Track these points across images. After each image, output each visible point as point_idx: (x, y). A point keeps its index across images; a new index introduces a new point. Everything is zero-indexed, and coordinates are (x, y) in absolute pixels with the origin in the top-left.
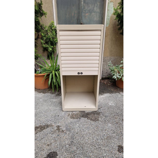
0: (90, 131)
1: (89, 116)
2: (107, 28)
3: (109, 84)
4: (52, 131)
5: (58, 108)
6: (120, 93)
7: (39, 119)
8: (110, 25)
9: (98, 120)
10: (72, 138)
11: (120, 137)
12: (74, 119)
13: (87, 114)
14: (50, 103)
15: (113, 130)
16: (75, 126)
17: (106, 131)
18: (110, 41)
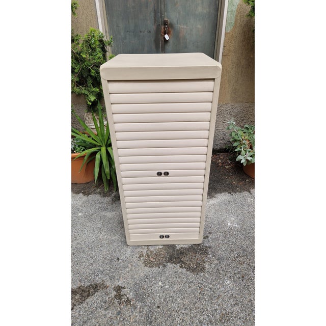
0: (186, 301)
1: (184, 259)
2: (228, 35)
3: (227, 167)
4: (105, 302)
5: (117, 237)
6: (250, 192)
7: (77, 268)
8: (235, 27)
9: (203, 269)
10: (147, 320)
11: (249, 315)
12: (152, 267)
13: (180, 253)
14: (100, 224)
15: (235, 297)
16: (155, 288)
17: (220, 300)
18: (234, 66)
